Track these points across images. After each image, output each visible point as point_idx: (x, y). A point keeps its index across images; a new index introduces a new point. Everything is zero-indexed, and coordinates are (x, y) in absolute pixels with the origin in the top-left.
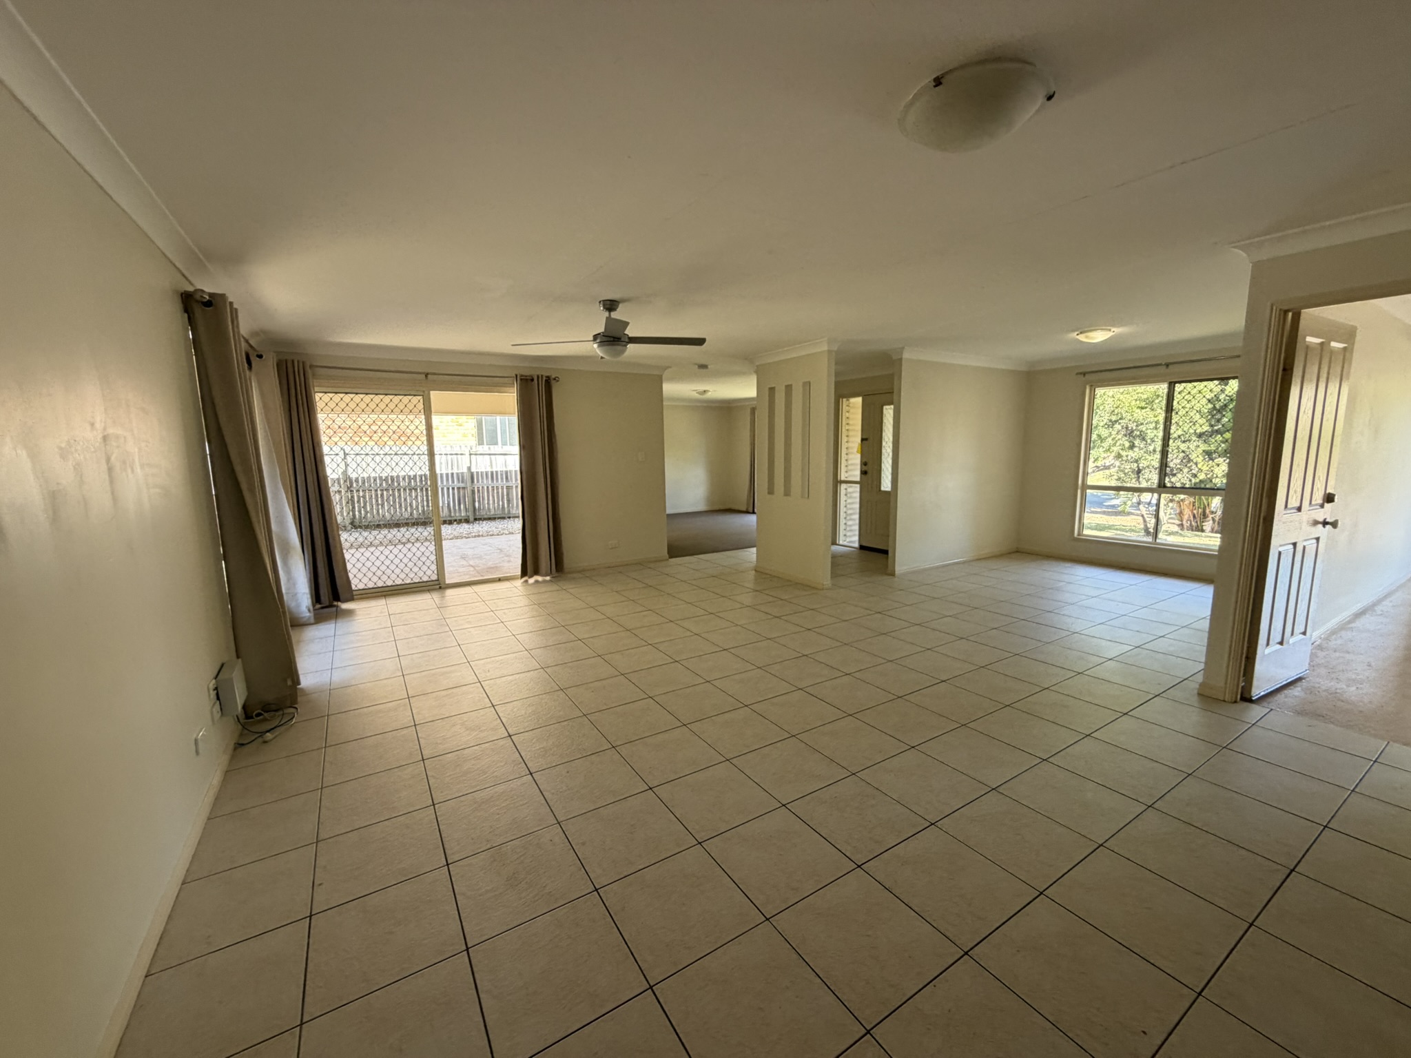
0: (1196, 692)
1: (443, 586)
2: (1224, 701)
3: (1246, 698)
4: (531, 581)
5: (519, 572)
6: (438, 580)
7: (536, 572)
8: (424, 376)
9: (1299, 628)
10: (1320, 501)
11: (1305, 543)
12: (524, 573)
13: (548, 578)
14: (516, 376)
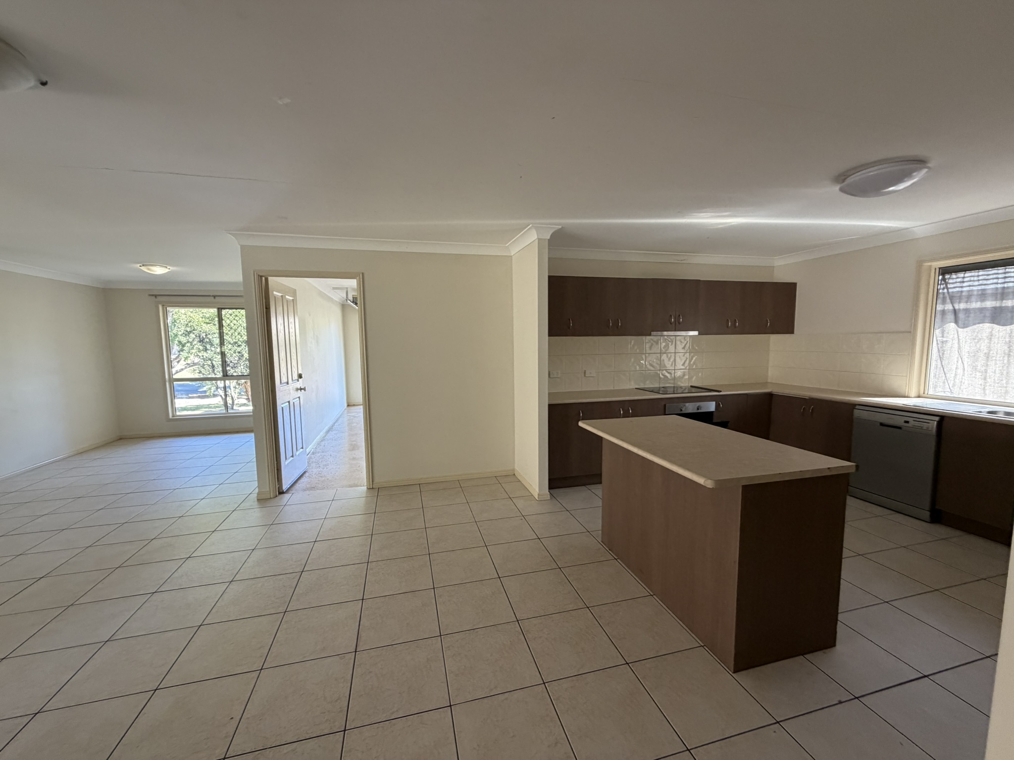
0: (256, 499)
2: (271, 498)
3: (281, 493)
9: (300, 446)
10: (297, 378)
11: (294, 401)
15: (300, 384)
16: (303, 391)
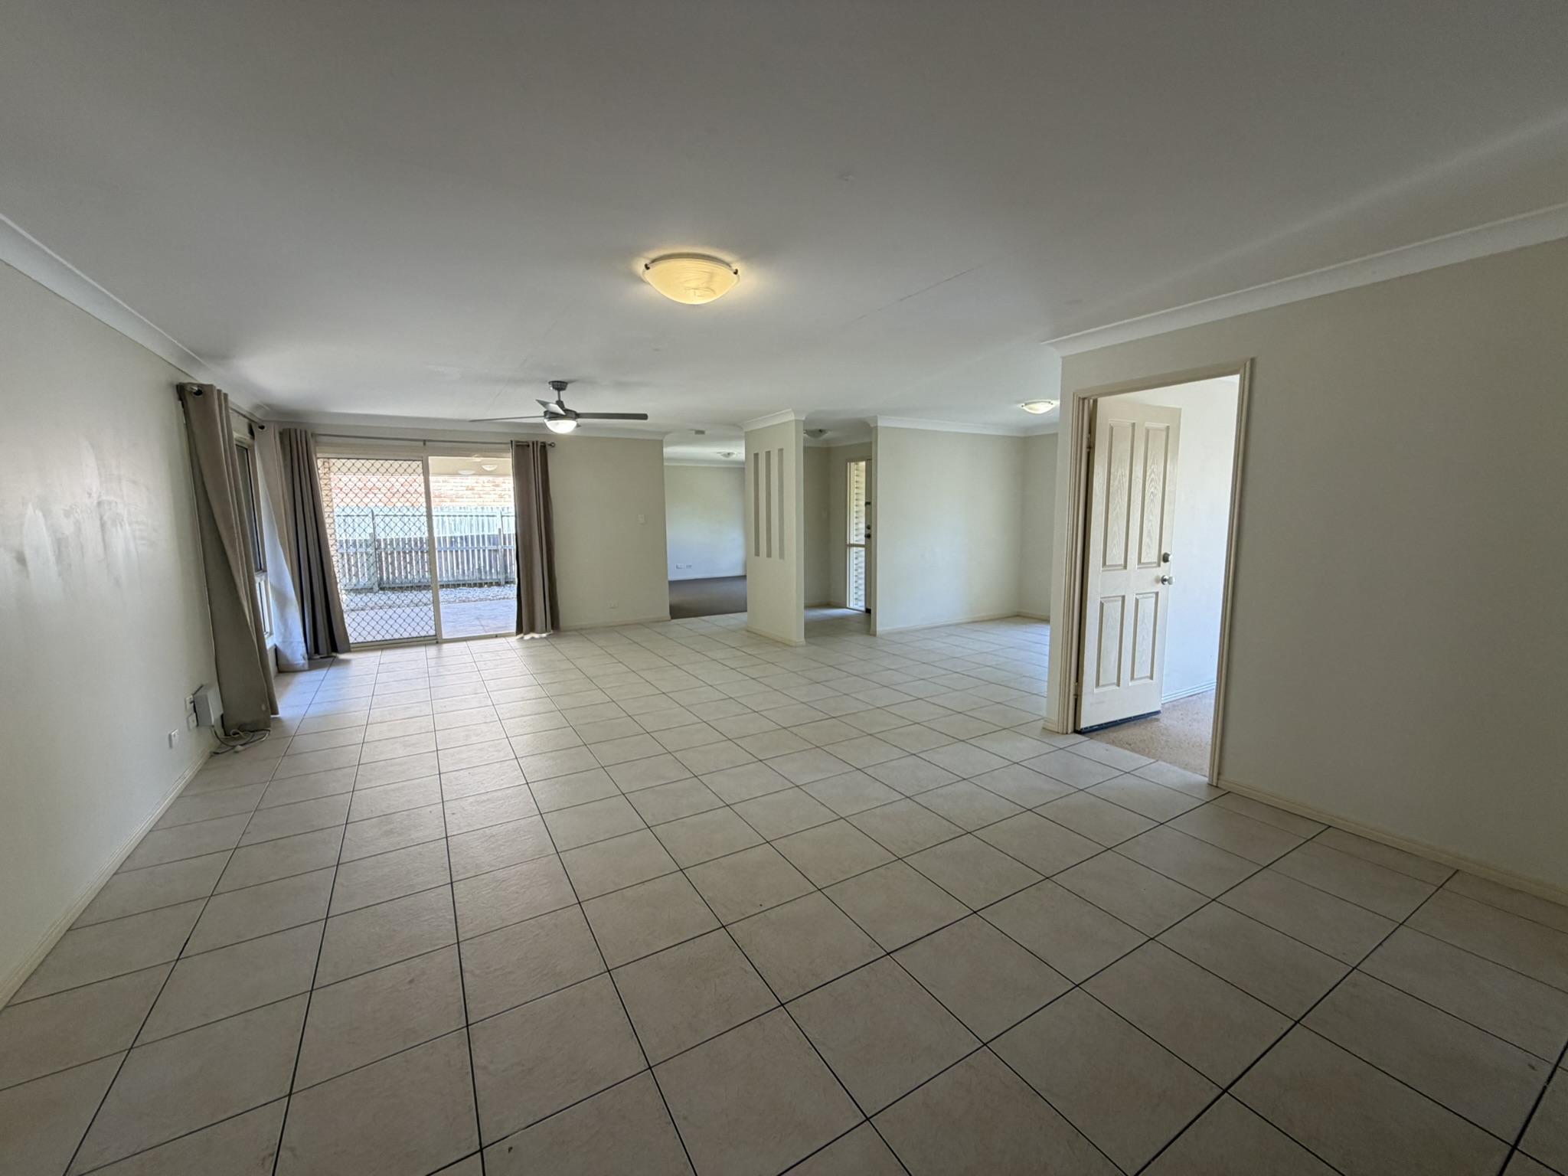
1: (439, 641)
2: (1058, 733)
3: (1077, 731)
4: (527, 637)
5: (513, 629)
6: (436, 635)
7: (532, 629)
8: (422, 443)
10: (1156, 560)
11: (1138, 597)
12: (520, 630)
13: (544, 635)
14: (512, 441)
15: (1164, 570)
16: (1166, 583)
